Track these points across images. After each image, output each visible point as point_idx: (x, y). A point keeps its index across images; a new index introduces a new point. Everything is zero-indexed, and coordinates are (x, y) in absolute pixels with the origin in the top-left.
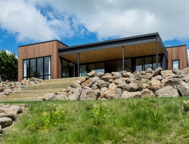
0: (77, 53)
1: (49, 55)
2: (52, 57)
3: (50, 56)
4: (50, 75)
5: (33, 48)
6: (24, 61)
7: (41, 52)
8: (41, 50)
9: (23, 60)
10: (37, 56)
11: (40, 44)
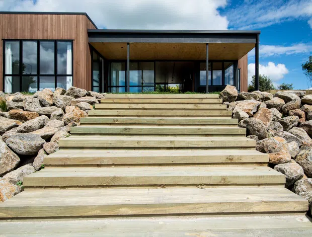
0: (125, 43)
1: (69, 39)
2: (75, 42)
3: (71, 41)
4: (72, 75)
5: (31, 19)
6: (6, 43)
7: (49, 31)
8: (49, 27)
9: (4, 41)
10: (40, 36)
11: (46, 15)
